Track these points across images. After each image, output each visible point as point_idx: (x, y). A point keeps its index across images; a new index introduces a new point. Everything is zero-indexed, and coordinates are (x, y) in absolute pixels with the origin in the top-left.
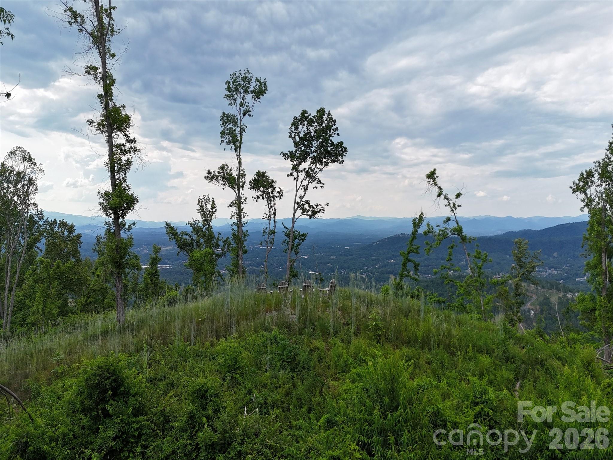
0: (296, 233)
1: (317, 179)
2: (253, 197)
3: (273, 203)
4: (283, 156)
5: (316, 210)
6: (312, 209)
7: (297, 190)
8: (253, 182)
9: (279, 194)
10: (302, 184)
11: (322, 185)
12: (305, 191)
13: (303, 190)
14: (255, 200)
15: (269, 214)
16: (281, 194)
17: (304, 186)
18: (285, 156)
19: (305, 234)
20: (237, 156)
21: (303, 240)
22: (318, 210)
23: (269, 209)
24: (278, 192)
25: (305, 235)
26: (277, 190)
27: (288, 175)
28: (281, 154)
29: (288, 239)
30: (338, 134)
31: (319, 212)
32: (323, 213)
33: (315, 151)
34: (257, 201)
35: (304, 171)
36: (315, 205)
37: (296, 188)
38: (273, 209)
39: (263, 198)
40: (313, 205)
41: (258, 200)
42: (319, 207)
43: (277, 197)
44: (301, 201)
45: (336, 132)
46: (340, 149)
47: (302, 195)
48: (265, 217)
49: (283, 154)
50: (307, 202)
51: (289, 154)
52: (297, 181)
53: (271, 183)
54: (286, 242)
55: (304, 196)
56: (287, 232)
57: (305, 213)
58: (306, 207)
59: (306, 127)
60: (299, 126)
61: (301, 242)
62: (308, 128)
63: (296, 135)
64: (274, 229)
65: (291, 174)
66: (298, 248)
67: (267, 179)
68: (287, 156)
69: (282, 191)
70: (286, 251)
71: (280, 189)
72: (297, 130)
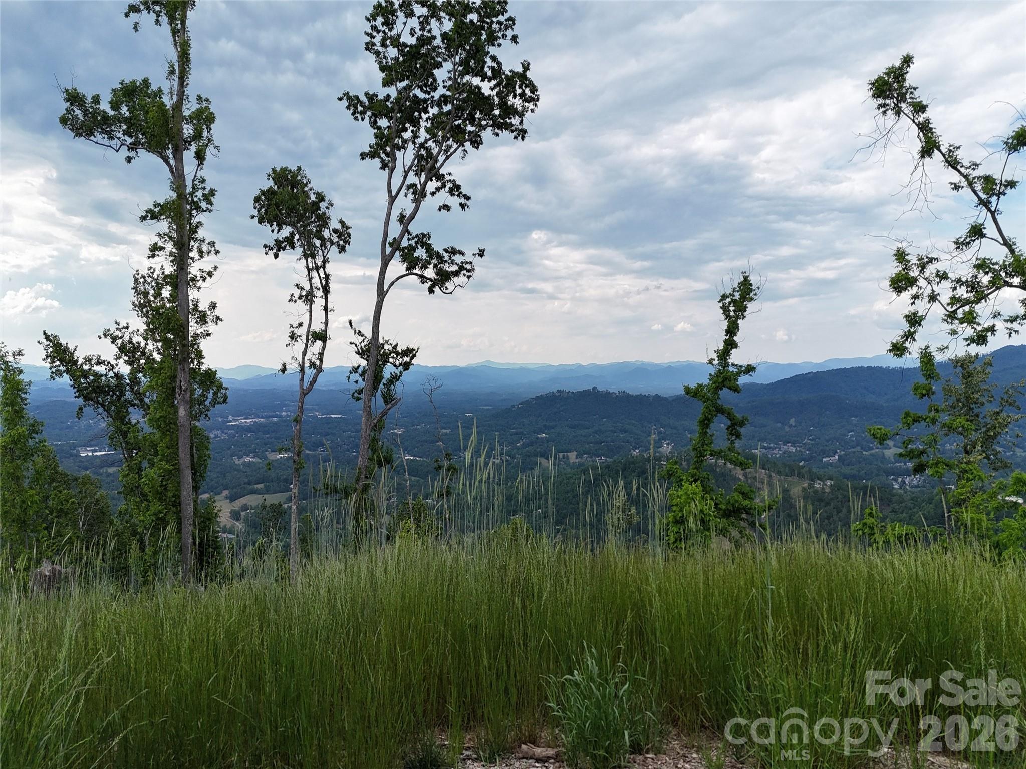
0: (387, 347)
1: (449, 185)
2: (265, 246)
3: (321, 259)
4: (348, 108)
5: (448, 268)
6: (435, 261)
7: (392, 199)
8: (263, 198)
9: (339, 237)
10: (408, 182)
11: (463, 201)
12: (417, 202)
13: (411, 196)
14: (271, 253)
15: (307, 287)
16: (344, 235)
17: (414, 186)
18: (353, 102)
19: (413, 350)
20: (175, 32)
21: (406, 366)
22: (454, 268)
23: (309, 270)
24: (335, 231)
25: (410, 353)
26: (334, 224)
27: (363, 156)
28: (340, 99)
29: (366, 362)
30: (514, 39)
31: (456, 274)
32: (469, 277)
33: (444, 99)
34: (276, 256)
35: (414, 143)
36: (446, 251)
37: (390, 191)
38: (322, 275)
39: (293, 248)
40: (441, 251)
41: (281, 254)
42: (458, 259)
43: (332, 243)
44: (406, 231)
45: (510, 33)
46: (518, 90)
47: (408, 213)
48: (296, 295)
49: (349, 98)
51: (365, 101)
52: (392, 170)
53: (315, 206)
54: (360, 371)
55: (412, 217)
56: (363, 345)
57: (415, 271)
58: (421, 253)
59: (419, 17)
60: (397, 17)
61: (401, 372)
62: (424, 22)
63: (388, 42)
64: (324, 329)
65: (373, 155)
66: (392, 387)
67: (304, 192)
68: (360, 108)
69: (348, 228)
70: (359, 394)
71: (342, 222)
72: (390, 30)
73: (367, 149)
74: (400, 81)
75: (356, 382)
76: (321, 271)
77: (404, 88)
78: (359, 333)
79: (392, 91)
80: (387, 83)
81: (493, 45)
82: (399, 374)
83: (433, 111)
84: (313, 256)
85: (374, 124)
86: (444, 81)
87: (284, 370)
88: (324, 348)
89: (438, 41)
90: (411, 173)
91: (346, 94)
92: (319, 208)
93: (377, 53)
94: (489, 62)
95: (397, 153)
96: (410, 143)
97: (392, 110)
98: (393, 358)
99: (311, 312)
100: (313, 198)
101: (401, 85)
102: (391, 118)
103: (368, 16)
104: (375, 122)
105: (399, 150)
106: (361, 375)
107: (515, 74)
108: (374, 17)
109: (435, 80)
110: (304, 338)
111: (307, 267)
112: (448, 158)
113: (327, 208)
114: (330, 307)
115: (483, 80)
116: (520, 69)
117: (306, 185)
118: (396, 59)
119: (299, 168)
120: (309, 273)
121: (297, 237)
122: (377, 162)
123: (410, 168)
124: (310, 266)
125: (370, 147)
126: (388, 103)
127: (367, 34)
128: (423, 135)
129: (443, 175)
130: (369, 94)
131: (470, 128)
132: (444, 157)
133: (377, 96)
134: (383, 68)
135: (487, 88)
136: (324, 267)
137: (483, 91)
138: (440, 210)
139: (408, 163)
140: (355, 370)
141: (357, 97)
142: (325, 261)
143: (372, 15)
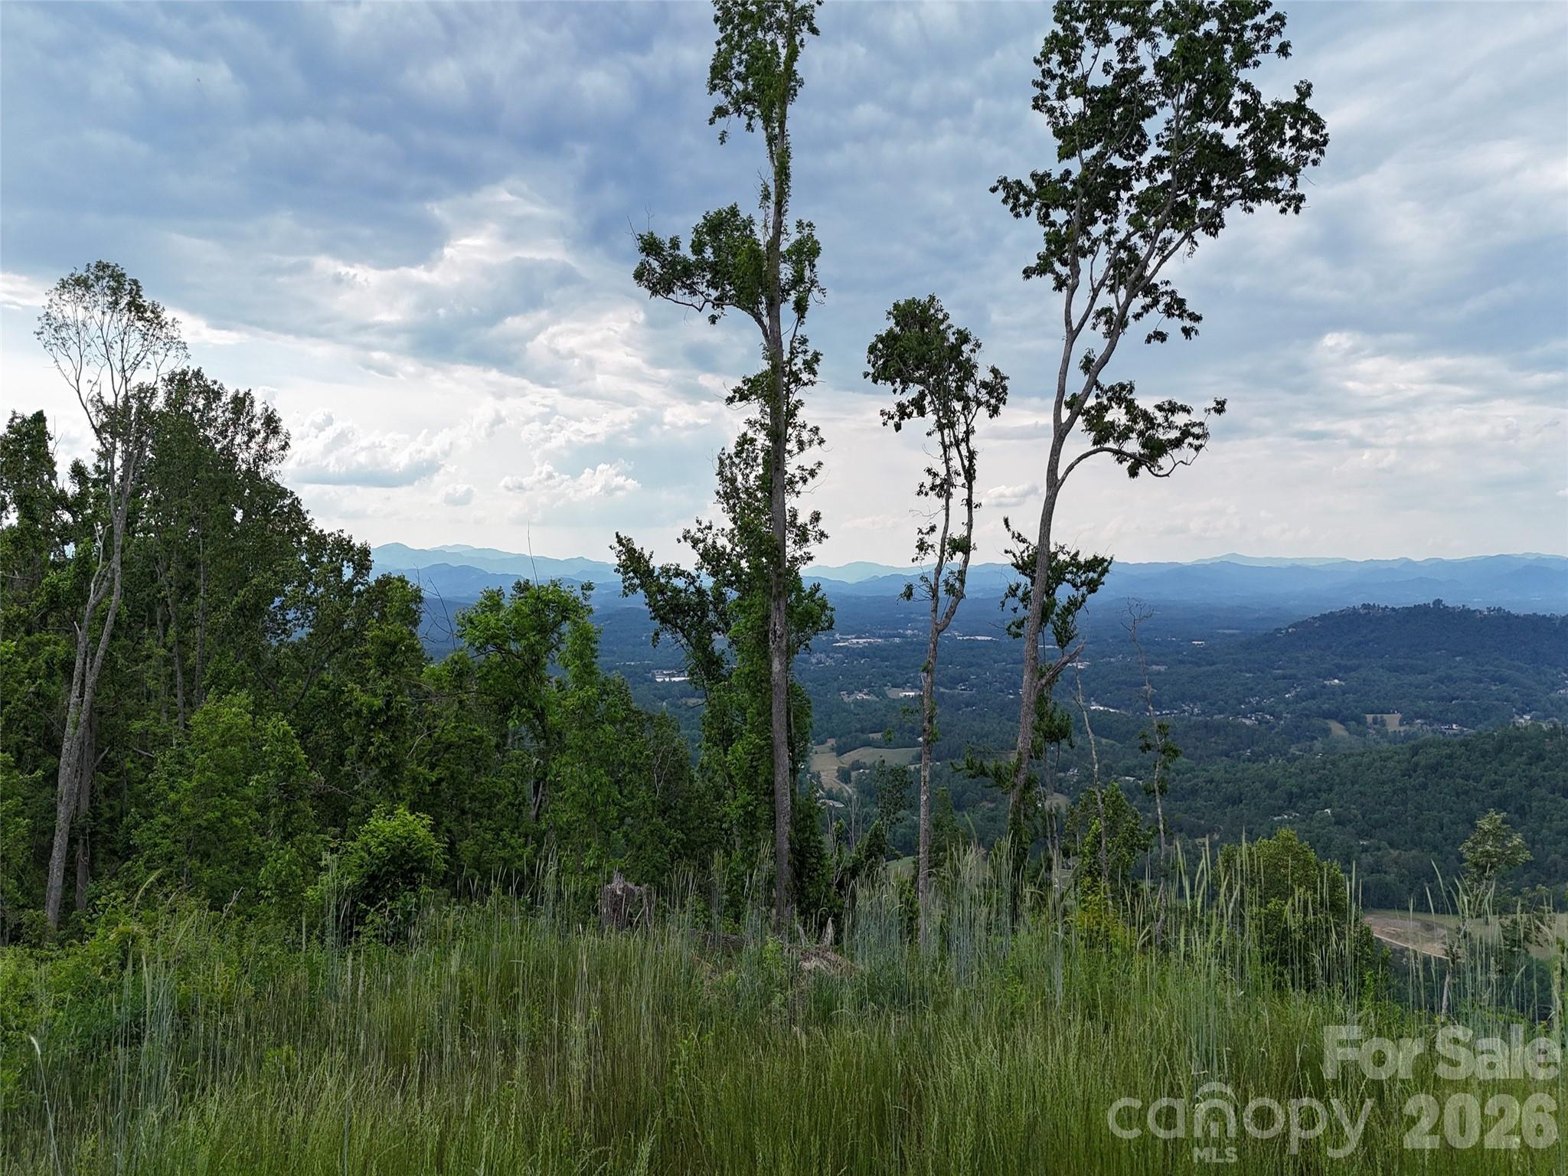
0: (1061, 557)
1: (1166, 299)
2: (883, 413)
3: (963, 428)
4: (1005, 201)
5: (1162, 435)
6: (1141, 426)
7: (1072, 335)
8: (880, 346)
9: (990, 393)
10: (1097, 307)
11: (1188, 323)
12: (1113, 335)
13: (1102, 328)
14: (891, 423)
15: (943, 473)
16: (997, 391)
17: (1107, 311)
18: (1013, 193)
19: (1103, 560)
20: (771, 140)
21: (1093, 586)
22: (1174, 434)
23: (945, 448)
24: (984, 385)
25: (1098, 565)
26: (983, 374)
27: (1028, 273)
28: (994, 190)
29: (1029, 581)
30: (1284, 50)
31: (1177, 443)
32: (1198, 448)
33: (1159, 163)
34: (898, 427)
35: (1108, 242)
36: (1160, 408)
37: (1068, 323)
38: (965, 453)
39: (922, 413)
40: (1151, 410)
41: (905, 422)
42: (1180, 419)
43: (979, 404)
44: (1094, 383)
45: (1275, 42)
46: (1289, 133)
47: (1097, 356)
48: (928, 483)
49: (1006, 186)
50: (1121, 394)
51: (1031, 185)
52: (1072, 290)
53: (956, 350)
54: (1020, 593)
55: (1105, 360)
56: (1025, 554)
57: (1107, 445)
58: (1117, 415)
59: (1117, 44)
60: (1082, 48)
61: (1083, 596)
62: (1126, 48)
63: (1068, 91)
64: (965, 534)
65: (1043, 267)
66: (1070, 618)
67: (939, 332)
68: (1023, 198)
69: (1003, 378)
70: (1018, 627)
71: (995, 371)
72: (1072, 70)
73: (1034, 262)
74: (1087, 148)
75: (1015, 610)
76: (963, 446)
77: (1094, 157)
78: (1019, 538)
79: (1075, 166)
80: (1065, 154)
81: (1246, 66)
82: (1080, 599)
83: (1140, 186)
84: (952, 425)
85: (1044, 219)
86: (1157, 137)
87: (909, 593)
88: (966, 562)
89: (1149, 76)
90: (1104, 290)
91: (1003, 181)
92: (961, 353)
93: (1051, 111)
94: (1238, 95)
95: (1081, 261)
96: (1103, 244)
97: (1074, 194)
98: (1071, 572)
99: (947, 509)
100: (952, 339)
101: (1088, 154)
102: (1073, 207)
103: (1038, 56)
104: (1047, 215)
105: (1084, 256)
106: (1022, 600)
107: (1283, 107)
108: (1046, 56)
109: (1143, 136)
110: (938, 548)
111: (943, 443)
112: (1164, 259)
113: (971, 351)
114: (975, 500)
115: (1226, 126)
116: (1292, 97)
117: (942, 321)
118: (1081, 116)
119: (932, 298)
120: (945, 451)
121: (928, 399)
122: (1049, 278)
123: (1102, 283)
124: (947, 440)
125: (1039, 258)
126: (1067, 184)
127: (1036, 84)
128: (1122, 226)
129: (1156, 286)
130: (1037, 175)
131: (1203, 204)
132: (1158, 259)
133: (1049, 175)
134: (1059, 133)
135: (1231, 136)
136: (968, 440)
137: (1225, 141)
138: (1148, 341)
139: (1098, 276)
140: (1013, 592)
141: (1019, 183)
142: (968, 432)
143: (1043, 54)
